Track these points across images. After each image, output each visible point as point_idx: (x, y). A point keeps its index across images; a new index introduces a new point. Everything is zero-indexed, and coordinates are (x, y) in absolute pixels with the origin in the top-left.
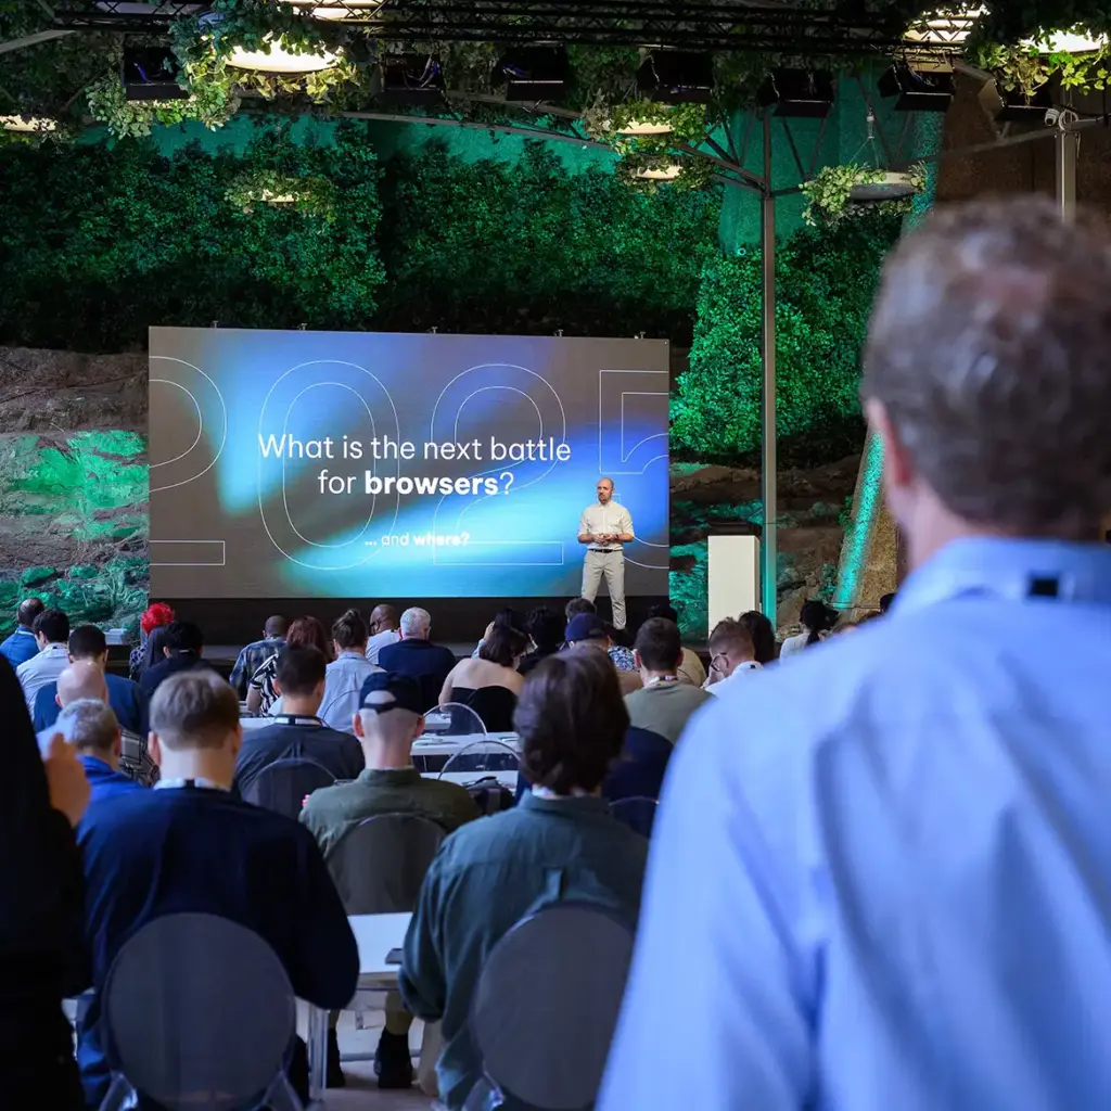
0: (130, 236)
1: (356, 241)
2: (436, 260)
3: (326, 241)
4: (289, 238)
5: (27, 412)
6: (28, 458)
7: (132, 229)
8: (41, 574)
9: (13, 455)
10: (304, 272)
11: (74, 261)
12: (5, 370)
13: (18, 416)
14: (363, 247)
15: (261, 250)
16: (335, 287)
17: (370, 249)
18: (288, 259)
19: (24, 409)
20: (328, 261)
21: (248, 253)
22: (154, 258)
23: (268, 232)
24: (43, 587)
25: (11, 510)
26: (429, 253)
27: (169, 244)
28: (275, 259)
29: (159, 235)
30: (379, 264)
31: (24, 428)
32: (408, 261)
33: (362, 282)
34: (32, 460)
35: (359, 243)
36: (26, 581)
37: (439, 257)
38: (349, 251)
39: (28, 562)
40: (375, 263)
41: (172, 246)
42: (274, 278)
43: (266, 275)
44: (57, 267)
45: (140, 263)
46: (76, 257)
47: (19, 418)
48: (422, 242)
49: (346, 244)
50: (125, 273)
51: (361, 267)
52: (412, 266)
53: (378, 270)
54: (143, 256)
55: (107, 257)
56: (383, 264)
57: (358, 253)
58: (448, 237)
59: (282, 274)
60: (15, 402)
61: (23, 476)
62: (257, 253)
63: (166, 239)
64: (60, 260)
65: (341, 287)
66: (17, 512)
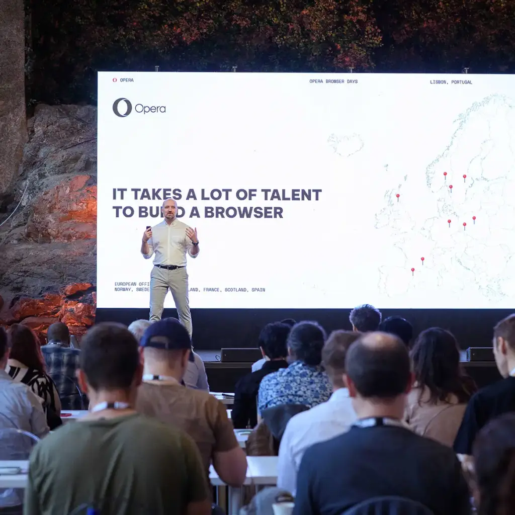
0: (177, 14)
1: (358, 12)
2: (428, 27)
3: (332, 12)
4: (304, 12)
5: (83, 156)
6: (79, 193)
7: (180, 9)
8: (80, 288)
9: (68, 191)
10: (314, 39)
11: (132, 35)
12: (73, 123)
13: (76, 159)
14: (362, 17)
15: (282, 22)
16: (340, 50)
17: (368, 18)
18: (303, 29)
19: (82, 154)
20: (333, 29)
21: (271, 25)
22: (196, 31)
23: (288, 7)
24: (81, 298)
25: (64, 236)
26: (423, 21)
27: (209, 20)
28: (293, 29)
29: (200, 12)
30: (376, 30)
31: (80, 170)
32: (404, 28)
33: (363, 46)
34: (82, 195)
35: (360, 14)
36: (68, 293)
37: (431, 25)
38: (351, 21)
39: (74, 277)
40: (373, 29)
41: (211, 21)
42: (292, 45)
43: (286, 43)
44: (118, 41)
45: (185, 37)
46: (133, 32)
47: (77, 161)
48: (416, 13)
49: (348, 15)
50: (173, 44)
51: (361, 33)
52: (408, 33)
53: (375, 36)
54: (188, 30)
55: (159, 32)
56: (379, 31)
57: (359, 21)
58: (439, 7)
59: (299, 41)
60: (76, 149)
61: (75, 207)
62: (278, 25)
63: (206, 15)
64: (121, 35)
65: (344, 51)
66: (69, 237)
